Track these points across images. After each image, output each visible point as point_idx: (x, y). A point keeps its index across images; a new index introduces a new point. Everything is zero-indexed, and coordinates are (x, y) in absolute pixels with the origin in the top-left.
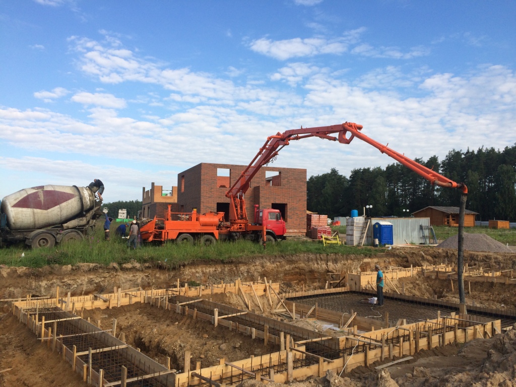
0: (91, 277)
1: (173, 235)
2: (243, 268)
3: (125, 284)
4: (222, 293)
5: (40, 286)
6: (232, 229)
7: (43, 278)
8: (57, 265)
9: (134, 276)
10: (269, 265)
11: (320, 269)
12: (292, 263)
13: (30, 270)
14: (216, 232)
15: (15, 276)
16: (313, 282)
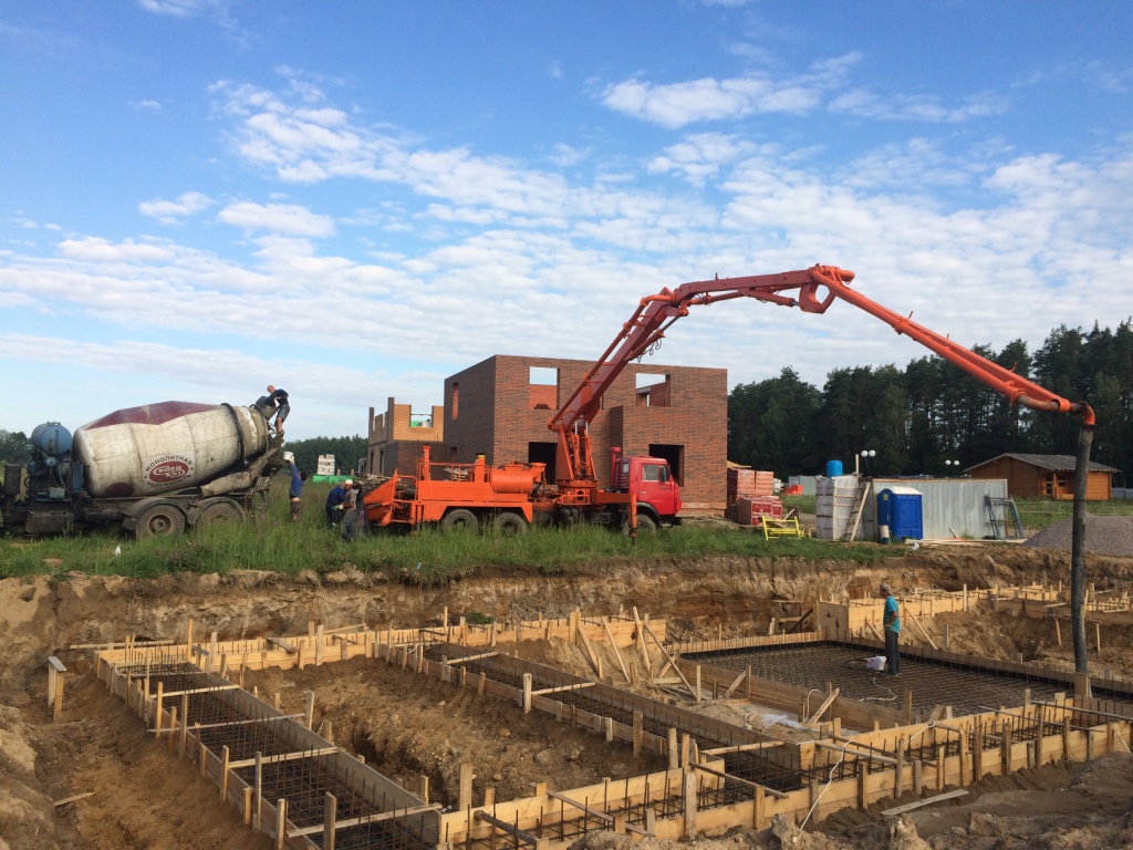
0: (261, 599)
1: (433, 513)
2: (586, 586)
3: (332, 617)
4: (539, 640)
5: (154, 617)
6: (562, 500)
7: (159, 601)
8: (189, 574)
9: (351, 599)
10: (644, 581)
11: (757, 592)
12: (695, 577)
13: (133, 583)
14: (527, 507)
15: (102, 594)
16: (741, 620)
